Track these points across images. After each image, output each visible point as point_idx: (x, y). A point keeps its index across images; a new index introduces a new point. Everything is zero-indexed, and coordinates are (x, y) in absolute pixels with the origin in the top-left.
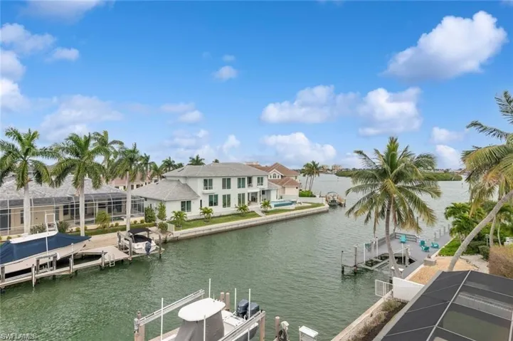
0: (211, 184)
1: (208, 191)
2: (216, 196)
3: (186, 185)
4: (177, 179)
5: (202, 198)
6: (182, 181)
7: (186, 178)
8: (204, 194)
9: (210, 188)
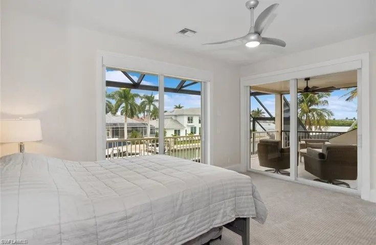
0: (192, 120)
1: (190, 124)
2: (195, 128)
3: (176, 120)
4: (170, 117)
5: (187, 128)
6: (173, 118)
7: (176, 116)
8: (188, 126)
9: (191, 123)
